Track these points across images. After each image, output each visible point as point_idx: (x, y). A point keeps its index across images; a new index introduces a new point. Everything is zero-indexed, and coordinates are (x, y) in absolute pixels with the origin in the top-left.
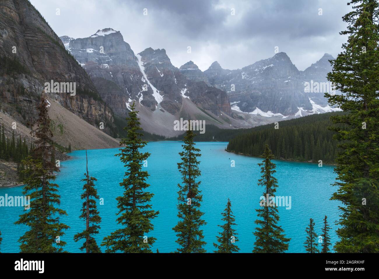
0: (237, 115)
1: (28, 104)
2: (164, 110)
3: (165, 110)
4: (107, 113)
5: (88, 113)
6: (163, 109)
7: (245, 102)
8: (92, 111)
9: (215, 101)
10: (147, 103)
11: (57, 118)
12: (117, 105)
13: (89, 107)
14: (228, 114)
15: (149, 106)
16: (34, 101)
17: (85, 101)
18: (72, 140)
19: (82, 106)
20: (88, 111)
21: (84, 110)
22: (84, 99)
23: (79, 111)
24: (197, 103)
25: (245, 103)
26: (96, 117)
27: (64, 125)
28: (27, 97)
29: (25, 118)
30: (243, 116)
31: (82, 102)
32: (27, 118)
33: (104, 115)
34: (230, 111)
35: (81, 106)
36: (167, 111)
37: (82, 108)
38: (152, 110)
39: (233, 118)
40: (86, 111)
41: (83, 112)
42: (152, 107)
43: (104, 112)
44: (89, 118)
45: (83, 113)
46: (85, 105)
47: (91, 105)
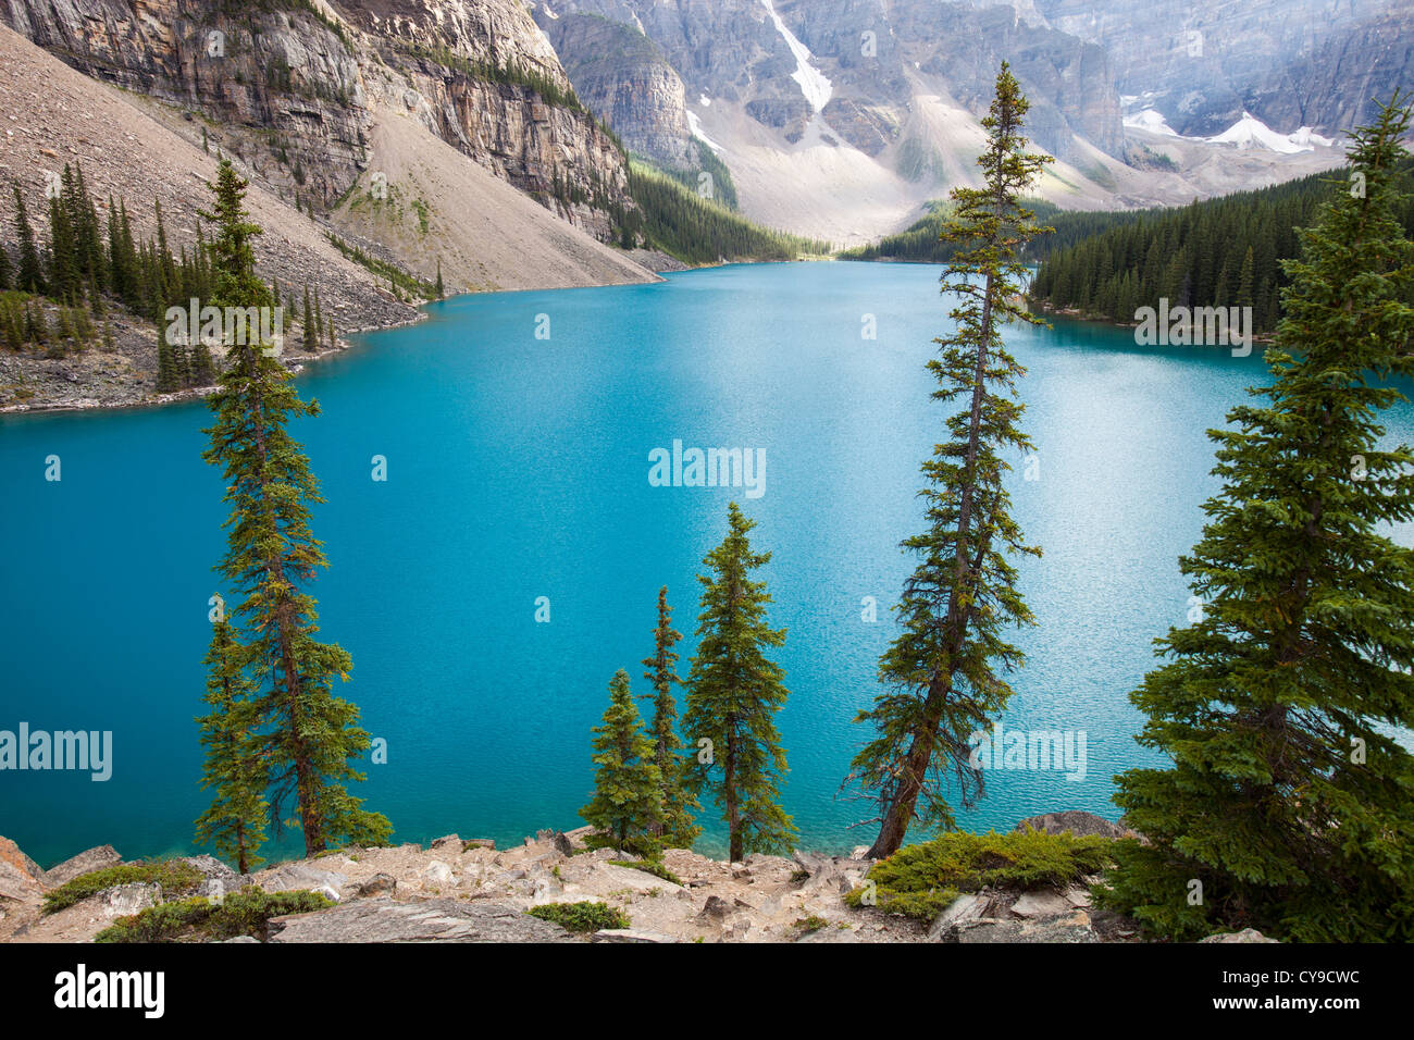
0: (1147, 151)
1: (310, 129)
2: (837, 138)
3: (841, 135)
4: (597, 152)
5: (524, 156)
6: (833, 134)
7: (1195, 89)
8: (539, 148)
9: (1055, 92)
10: (770, 110)
11: (411, 175)
12: (652, 122)
13: (526, 132)
14: (1103, 149)
15: (776, 125)
16: (326, 115)
17: (511, 110)
18: (458, 255)
19: (501, 128)
20: (525, 149)
21: (511, 146)
22: (507, 102)
23: (493, 147)
24: (973, 103)
25: (1193, 95)
26: (555, 170)
27: (431, 203)
28: (303, 102)
29: (300, 179)
30: (1175, 155)
31: (503, 113)
32: (310, 180)
33: (586, 162)
34: (1116, 131)
35: (498, 130)
36: (851, 140)
37: (502, 138)
38: (788, 138)
39: (1128, 163)
40: (518, 149)
41: (507, 151)
42: (788, 128)
43: (588, 149)
44: (531, 173)
45: (506, 156)
46: (515, 124)
47: (536, 122)
